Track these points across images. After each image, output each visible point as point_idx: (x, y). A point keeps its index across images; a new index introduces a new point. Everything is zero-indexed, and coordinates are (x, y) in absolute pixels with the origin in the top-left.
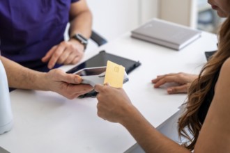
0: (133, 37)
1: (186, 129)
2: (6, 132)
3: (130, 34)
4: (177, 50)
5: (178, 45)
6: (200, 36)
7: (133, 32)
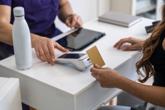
0: (99, 21)
1: (141, 70)
2: (28, 69)
3: (97, 19)
4: (127, 27)
5: (128, 24)
6: (141, 20)
7: (99, 18)
